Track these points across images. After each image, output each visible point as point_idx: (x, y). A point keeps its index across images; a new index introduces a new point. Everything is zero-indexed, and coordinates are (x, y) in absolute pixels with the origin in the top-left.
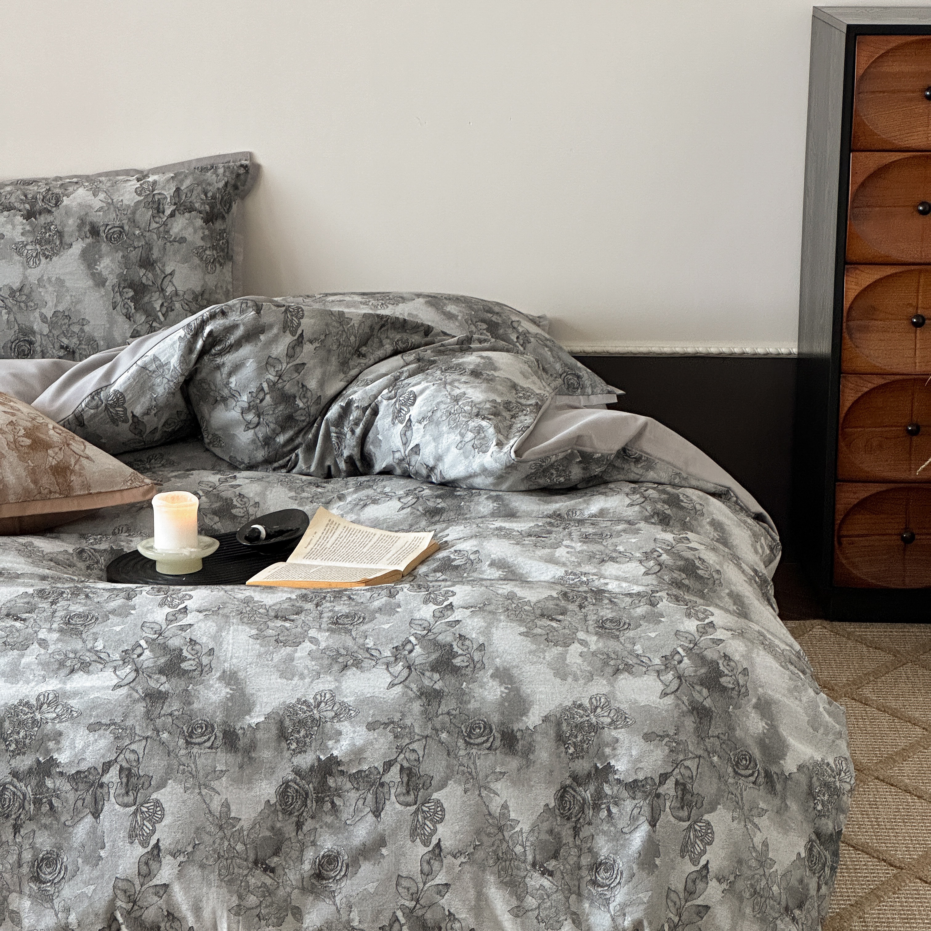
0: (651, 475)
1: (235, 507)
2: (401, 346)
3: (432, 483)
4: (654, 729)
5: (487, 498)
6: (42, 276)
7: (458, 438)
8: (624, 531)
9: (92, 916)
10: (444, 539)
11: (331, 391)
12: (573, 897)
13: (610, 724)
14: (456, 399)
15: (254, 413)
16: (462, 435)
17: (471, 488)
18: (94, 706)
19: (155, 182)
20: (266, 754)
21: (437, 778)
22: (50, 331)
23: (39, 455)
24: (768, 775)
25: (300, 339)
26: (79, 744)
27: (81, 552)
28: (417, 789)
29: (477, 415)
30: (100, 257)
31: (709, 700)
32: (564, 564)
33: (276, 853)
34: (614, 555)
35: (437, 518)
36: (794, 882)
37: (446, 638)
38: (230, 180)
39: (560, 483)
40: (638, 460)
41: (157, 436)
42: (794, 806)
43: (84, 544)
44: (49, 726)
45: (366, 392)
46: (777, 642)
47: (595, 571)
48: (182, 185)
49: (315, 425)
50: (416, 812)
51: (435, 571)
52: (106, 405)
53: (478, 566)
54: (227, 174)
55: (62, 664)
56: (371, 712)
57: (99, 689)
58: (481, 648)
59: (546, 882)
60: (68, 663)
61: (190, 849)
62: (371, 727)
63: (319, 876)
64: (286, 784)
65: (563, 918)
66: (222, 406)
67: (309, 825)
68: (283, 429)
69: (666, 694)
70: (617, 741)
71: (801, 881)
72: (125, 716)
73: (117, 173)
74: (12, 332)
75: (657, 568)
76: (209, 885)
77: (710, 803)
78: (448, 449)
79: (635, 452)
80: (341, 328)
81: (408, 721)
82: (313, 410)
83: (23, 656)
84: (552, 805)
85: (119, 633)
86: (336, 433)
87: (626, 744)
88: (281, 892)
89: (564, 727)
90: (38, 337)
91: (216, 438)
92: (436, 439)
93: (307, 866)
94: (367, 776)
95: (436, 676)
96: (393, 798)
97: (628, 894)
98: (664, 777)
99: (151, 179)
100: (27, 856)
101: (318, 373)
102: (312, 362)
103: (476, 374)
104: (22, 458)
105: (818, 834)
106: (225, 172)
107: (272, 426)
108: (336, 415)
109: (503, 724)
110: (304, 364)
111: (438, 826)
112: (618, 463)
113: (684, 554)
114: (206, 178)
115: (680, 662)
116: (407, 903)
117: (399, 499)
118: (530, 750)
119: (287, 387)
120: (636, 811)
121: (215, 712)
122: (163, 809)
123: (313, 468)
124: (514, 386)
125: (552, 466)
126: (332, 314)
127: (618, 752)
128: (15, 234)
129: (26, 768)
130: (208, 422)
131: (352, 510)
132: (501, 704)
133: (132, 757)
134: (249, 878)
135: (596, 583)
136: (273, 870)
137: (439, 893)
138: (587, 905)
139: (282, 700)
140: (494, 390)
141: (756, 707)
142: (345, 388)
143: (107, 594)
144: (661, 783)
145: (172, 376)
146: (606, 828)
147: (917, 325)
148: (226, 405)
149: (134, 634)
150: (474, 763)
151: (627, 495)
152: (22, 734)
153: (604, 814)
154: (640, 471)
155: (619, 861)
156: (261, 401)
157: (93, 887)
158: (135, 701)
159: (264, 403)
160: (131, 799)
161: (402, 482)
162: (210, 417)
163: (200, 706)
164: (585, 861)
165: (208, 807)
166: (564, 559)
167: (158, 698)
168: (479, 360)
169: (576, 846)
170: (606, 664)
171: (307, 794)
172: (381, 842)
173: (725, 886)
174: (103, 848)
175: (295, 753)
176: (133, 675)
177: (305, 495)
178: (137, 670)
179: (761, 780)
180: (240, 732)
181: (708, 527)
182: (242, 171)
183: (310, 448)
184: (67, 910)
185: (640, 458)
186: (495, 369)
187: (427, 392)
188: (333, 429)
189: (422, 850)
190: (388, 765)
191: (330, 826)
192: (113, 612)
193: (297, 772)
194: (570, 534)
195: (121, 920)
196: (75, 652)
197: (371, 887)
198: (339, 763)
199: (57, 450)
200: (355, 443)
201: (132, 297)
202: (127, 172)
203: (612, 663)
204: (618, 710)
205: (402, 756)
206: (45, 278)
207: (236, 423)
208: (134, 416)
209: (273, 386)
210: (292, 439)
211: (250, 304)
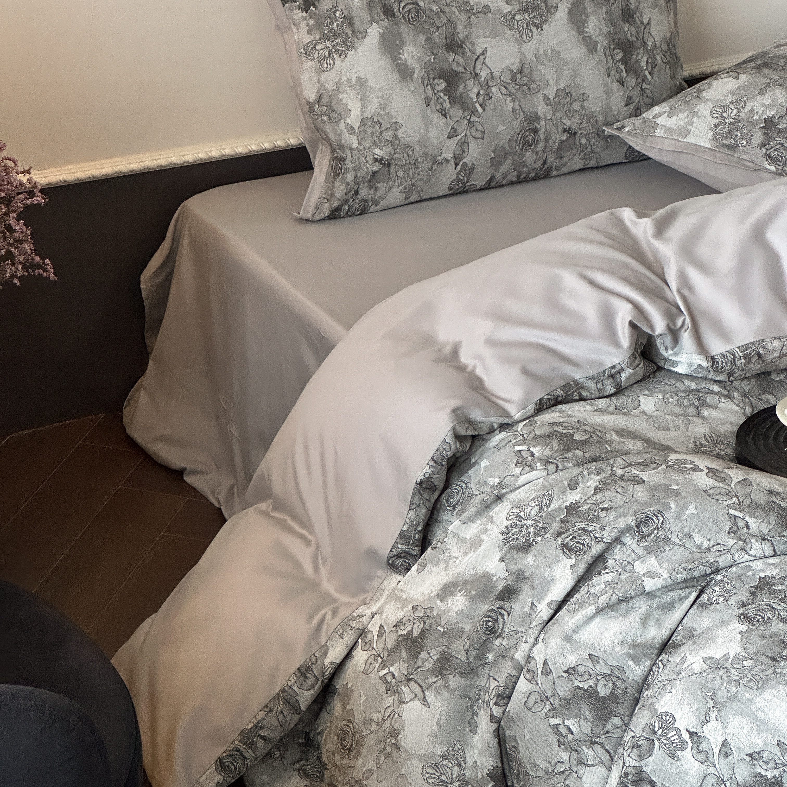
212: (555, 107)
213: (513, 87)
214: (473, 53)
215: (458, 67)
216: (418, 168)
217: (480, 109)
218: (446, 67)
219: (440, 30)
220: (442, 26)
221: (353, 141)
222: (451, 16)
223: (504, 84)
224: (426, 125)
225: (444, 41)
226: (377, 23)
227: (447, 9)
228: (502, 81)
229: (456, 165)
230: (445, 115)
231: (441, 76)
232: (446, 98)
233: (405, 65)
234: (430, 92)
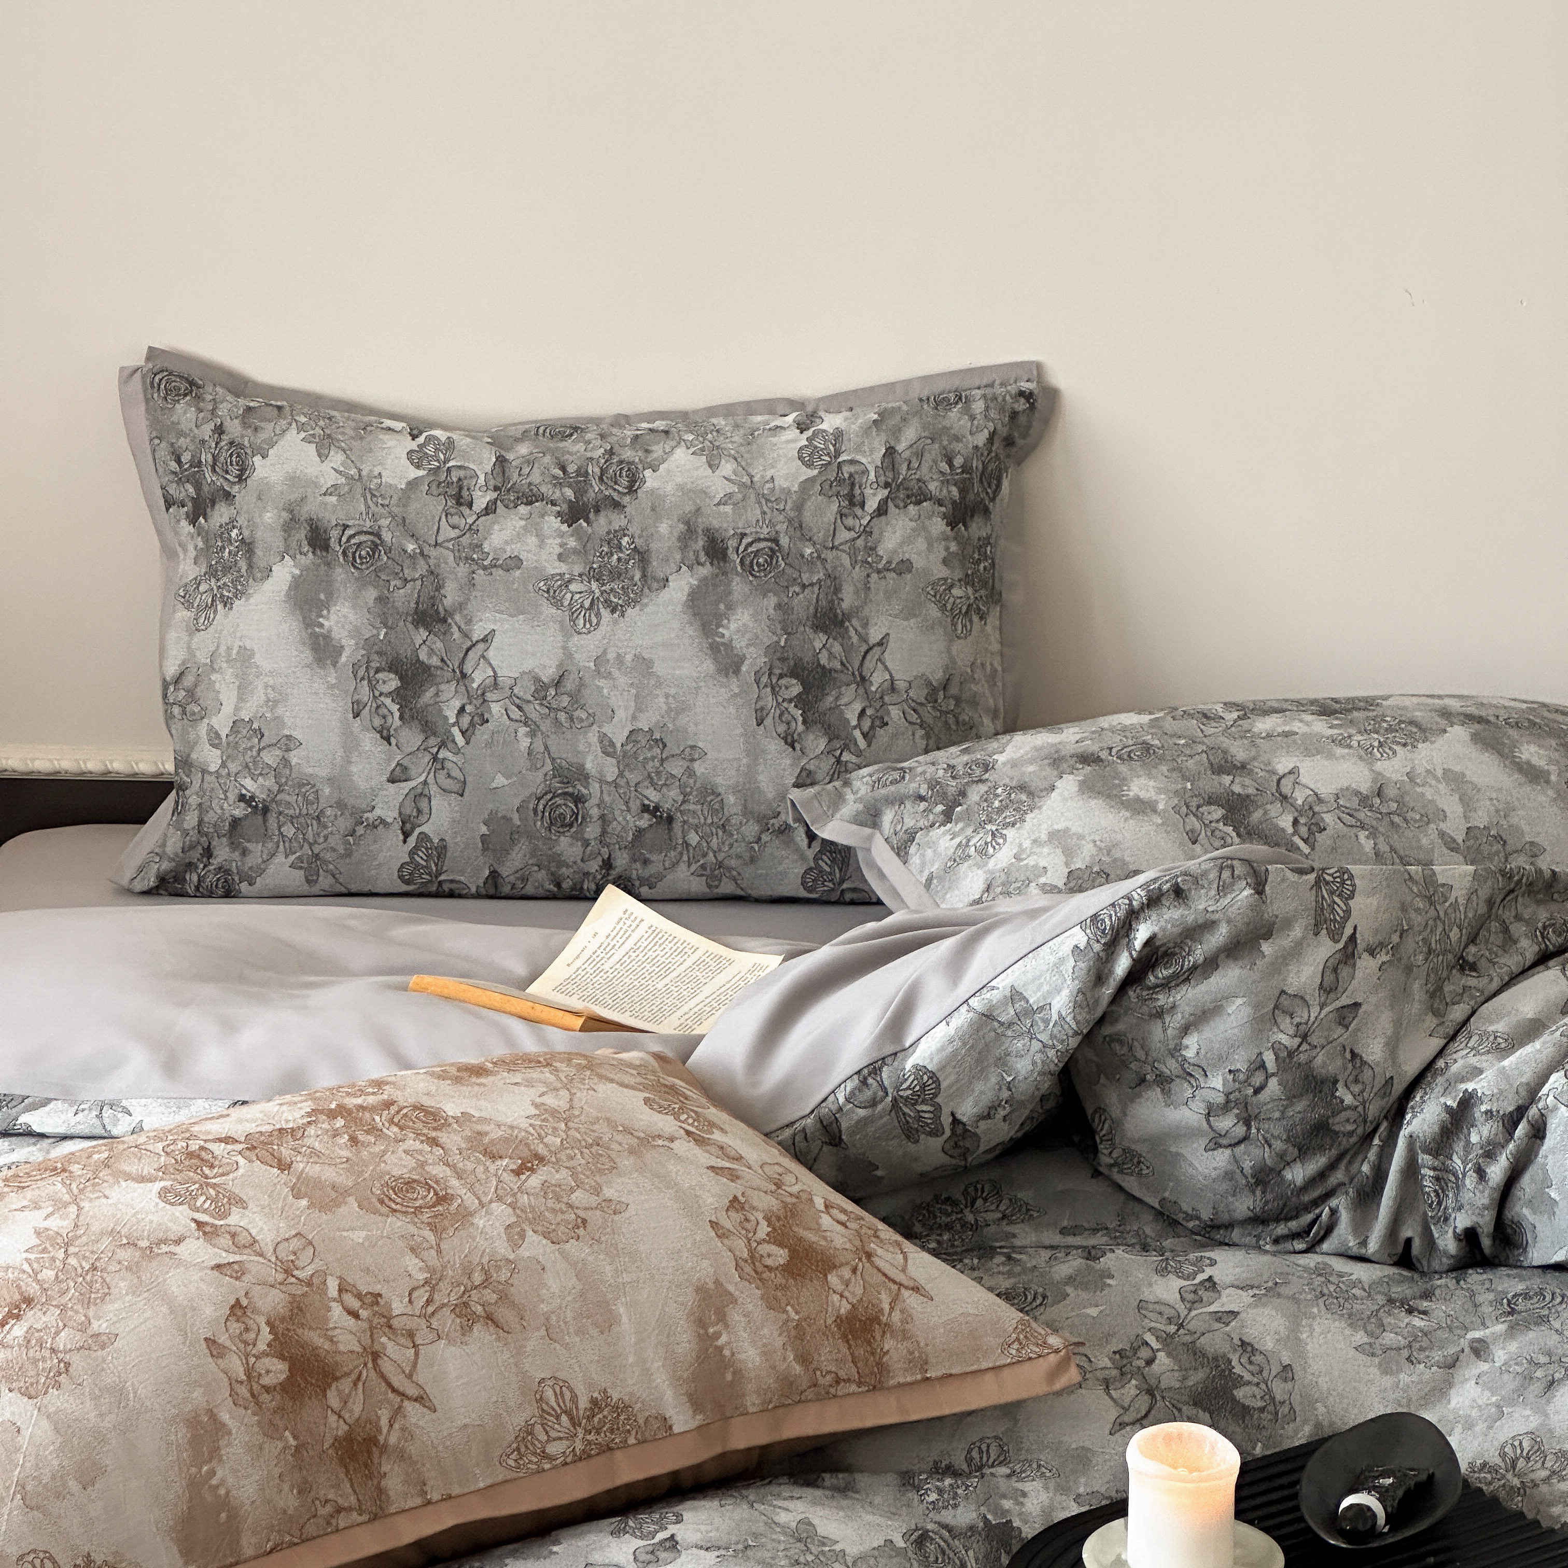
1: (1240, 1382)
2: (1553, 940)
6: (605, 652)
11: (1410, 1063)
15: (1237, 1116)
19: (839, 435)
22: (621, 774)
23: (808, 1292)
25: (1350, 949)
27: (922, 1539)
30: (729, 607)
38: (999, 426)
45: (1505, 1076)
48: (898, 440)
49: (1376, 1141)
52: (895, 1100)
54: (992, 413)
66: (1155, 1094)
68: (1304, 1152)
73: (750, 408)
74: (540, 774)
80: (1432, 913)
82: (1373, 1110)
86: (1434, 1169)
90: (595, 787)
91: (1130, 1155)
99: (830, 423)
101: (1384, 1022)
102: (1373, 999)
104: (774, 1304)
106: (987, 408)
107: (1278, 1145)
108: (1436, 1128)
110: (1357, 1005)
114: (947, 423)
119: (1319, 1061)
123: (1372, 1245)
126: (1411, 878)
128: (544, 555)
130: (1117, 1124)
142: (1441, 1054)
145: (1052, 1037)
148: (1166, 1093)
156: (1257, 1091)
159: (1264, 1096)
162: (1125, 1115)
182: (1022, 405)
183: (1368, 1198)
188: (1425, 1159)
199: (847, 1270)
200: (1486, 1201)
201: (800, 694)
202: (771, 406)
206: (611, 656)
207: (1191, 1133)
208: (956, 1121)
209: (1287, 1057)
210: (1322, 1175)
211: (1240, 869)
212: (626, 761)
213: (534, 710)
214: (466, 635)
215: (430, 656)
216: (326, 827)
217: (460, 740)
218: (405, 651)
219: (409, 586)
220: (414, 580)
221: (212, 758)
222: (438, 565)
223: (517, 701)
224: (348, 752)
225: (413, 605)
226: (293, 557)
227: (433, 553)
228: (512, 695)
229: (406, 835)
230: (387, 739)
231: (394, 666)
232: (395, 708)
233: (327, 637)
234: (365, 692)
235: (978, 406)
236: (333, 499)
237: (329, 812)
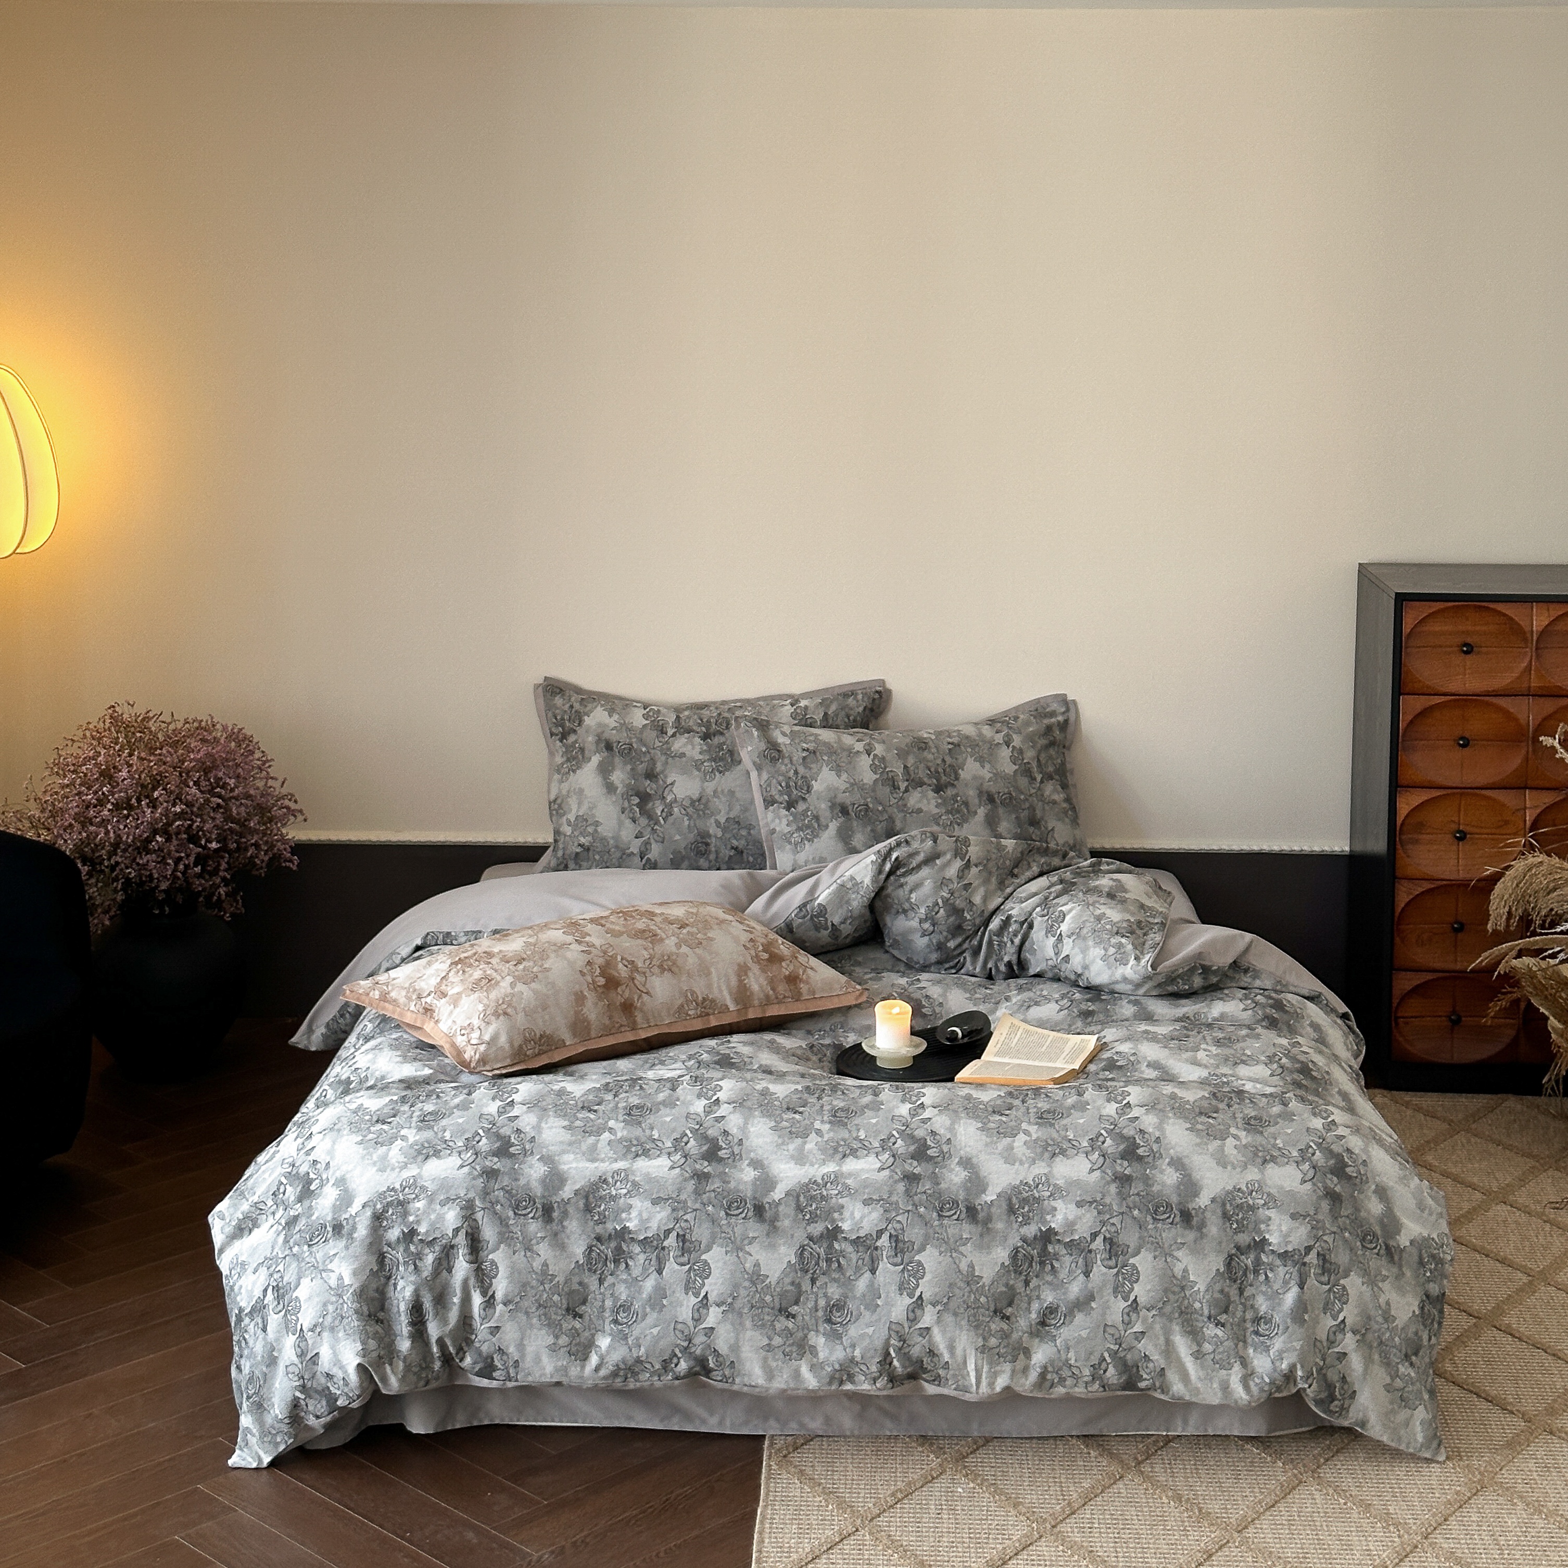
0: (1258, 983)
1: (924, 1007)
2: (1045, 868)
3: (1079, 986)
4: (1298, 1210)
5: (1128, 1002)
6: (717, 788)
7: (1103, 952)
8: (1247, 1036)
9: (872, 1351)
10: (1104, 1040)
11: (992, 906)
12: (1241, 1344)
13: (1264, 1205)
14: (1099, 919)
15: (930, 923)
16: (1106, 950)
17: (1113, 992)
18: (866, 1184)
19: (806, 707)
20: (1000, 1226)
21: (1132, 1246)
22: (723, 835)
23: (775, 967)
24: (1387, 1247)
25: (968, 864)
26: (857, 1215)
27: (812, 1047)
28: (1116, 1255)
29: (1117, 933)
31: (1339, 1186)
32: (1206, 1067)
33: (1010, 1304)
34: (1244, 1058)
35: (1090, 1019)
36: (1410, 1335)
37: (1129, 1132)
38: (868, 704)
39: (1185, 990)
40: (1246, 971)
41: (848, 941)
42: (1408, 1274)
43: (811, 1040)
44: (834, 1200)
45: (1021, 908)
46: (1384, 1136)
47: (1230, 1072)
48: (829, 709)
49: (980, 934)
50: (1117, 1274)
51: (1104, 1070)
52: (811, 916)
53: (1138, 1066)
54: (866, 699)
55: (836, 1150)
56: (1079, 1192)
57: (868, 1171)
58: (1158, 1140)
59: (1219, 1332)
60: (841, 1149)
61: (945, 1300)
62: (1079, 1204)
63: (1043, 1323)
64: (1016, 1250)
65: (1233, 1361)
66: (902, 917)
67: (1034, 1282)
68: (954, 936)
69: (1305, 1182)
70: (1270, 1219)
71: (1416, 1333)
72: (891, 1194)
73: (773, 698)
74: (692, 835)
75: (1280, 1070)
76: (961, 1328)
77: (1344, 1271)
78: (1093, 961)
79: (1244, 964)
80: (1000, 855)
81: (1108, 1200)
82: (978, 921)
83: (805, 1143)
84: (1222, 1270)
85: (875, 1125)
86: (998, 941)
87: (1278, 1222)
88: (1015, 1336)
89: (1228, 1207)
90: (713, 840)
91: (896, 942)
92: (1084, 951)
93: (1034, 1316)
94: (1078, 1244)
95: (1126, 1163)
96: (1099, 1262)
97: (1284, 1342)
98: (1308, 1249)
99: (803, 703)
100: (822, 1303)
101: (982, 891)
102: (977, 882)
103: (1111, 896)
104: (763, 971)
105: (1428, 1296)
106: (863, 697)
108: (999, 928)
109: (1180, 1203)
110: (971, 884)
111: (1135, 1285)
112: (1230, 973)
113: (1298, 1057)
114: (848, 703)
115: (1313, 1154)
116: (1112, 1347)
117: (1057, 1002)
118: (1202, 1226)
119: (958, 903)
120: (1288, 1276)
121: (958, 1191)
122: (924, 1268)
123: (978, 970)
124: (1142, 906)
125: (1179, 976)
127: (1271, 1228)
128: (694, 752)
129: (818, 1233)
130: (890, 928)
131: (1018, 1009)
132: (1178, 1188)
133: (898, 1226)
134: (991, 1324)
135: (1235, 1084)
136: (1008, 1318)
137: (1136, 1339)
138: (1251, 1351)
139: (1008, 1182)
140: (1127, 910)
141: (1375, 1192)
142: (1002, 904)
143: (858, 1091)
144: (1307, 1254)
145: (865, 893)
146: (1264, 1289)
147: (1460, 839)
148: (906, 916)
149: (887, 1126)
150: (1160, 1235)
151: (1241, 1000)
152: (814, 1206)
153: (1262, 1278)
154: (1249, 980)
155: (1275, 1316)
156: (936, 913)
157: (872, 1328)
158: (896, 1182)
159: (939, 915)
160: (899, 1259)
161: (1055, 985)
162: (892, 925)
163: (946, 1186)
164: (1249, 1315)
165: (958, 1267)
166: (1205, 1062)
167: (915, 1179)
168: (1111, 883)
169: (1241, 1303)
170: (1256, 1155)
171: (1032, 1258)
172: (1091, 1297)
173: (1358, 1337)
174: (880, 1298)
175: (1022, 1224)
176: (892, 1159)
177: (977, 996)
178: (894, 1156)
179: (1383, 1252)
180: (979, 1207)
181: (1309, 1029)
182: (877, 696)
183: (976, 952)
184: (853, 1346)
185: (1249, 968)
186: (1126, 891)
187: (1074, 912)
188: (995, 937)
189: (1123, 1304)
190: (1094, 1235)
191: (1050, 1283)
192: (867, 1106)
193: (1024, 1240)
194: (1204, 1037)
195: (894, 1355)
196: (844, 1140)
197: (1084, 1333)
198: (1056, 1234)
199: (788, 962)
200: (1013, 951)
202: (781, 697)
203: (1260, 1154)
204: (1269, 1194)
205: (1104, 1228)
206: (719, 790)
207: (914, 930)
208: (833, 925)
209: (946, 901)
210: (960, 945)
211: (928, 835)
212: (725, 830)
213: (690, 810)
214: (665, 782)
215: (651, 790)
217: (662, 822)
218: (641, 789)
219: (643, 764)
220: (645, 762)
221: (568, 830)
222: (654, 756)
223: (684, 807)
224: (620, 827)
225: (645, 771)
226: (599, 754)
227: (652, 751)
228: (682, 805)
229: (642, 859)
230: (634, 822)
231: (637, 794)
232: (638, 810)
233: (612, 784)
234: (626, 804)
235: (860, 697)
236: (614, 732)
237: (613, 850)
